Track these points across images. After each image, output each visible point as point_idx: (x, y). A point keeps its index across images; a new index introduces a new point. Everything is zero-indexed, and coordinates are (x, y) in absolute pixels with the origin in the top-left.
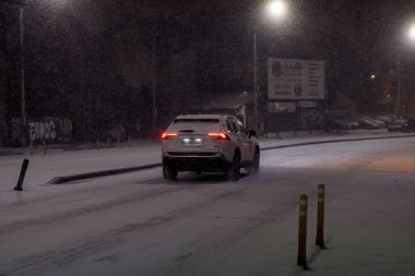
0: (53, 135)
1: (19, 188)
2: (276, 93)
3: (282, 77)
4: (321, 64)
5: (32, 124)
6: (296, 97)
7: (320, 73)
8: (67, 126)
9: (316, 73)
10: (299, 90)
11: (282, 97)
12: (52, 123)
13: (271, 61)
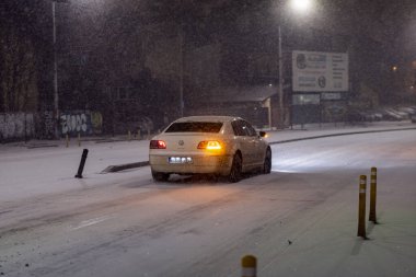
0: (84, 128)
1: (79, 175)
2: (301, 85)
3: (306, 69)
4: (345, 56)
5: (64, 117)
6: (320, 89)
7: (344, 65)
8: (98, 119)
9: (340, 65)
10: (322, 82)
11: (306, 89)
12: (83, 116)
13: (296, 54)
